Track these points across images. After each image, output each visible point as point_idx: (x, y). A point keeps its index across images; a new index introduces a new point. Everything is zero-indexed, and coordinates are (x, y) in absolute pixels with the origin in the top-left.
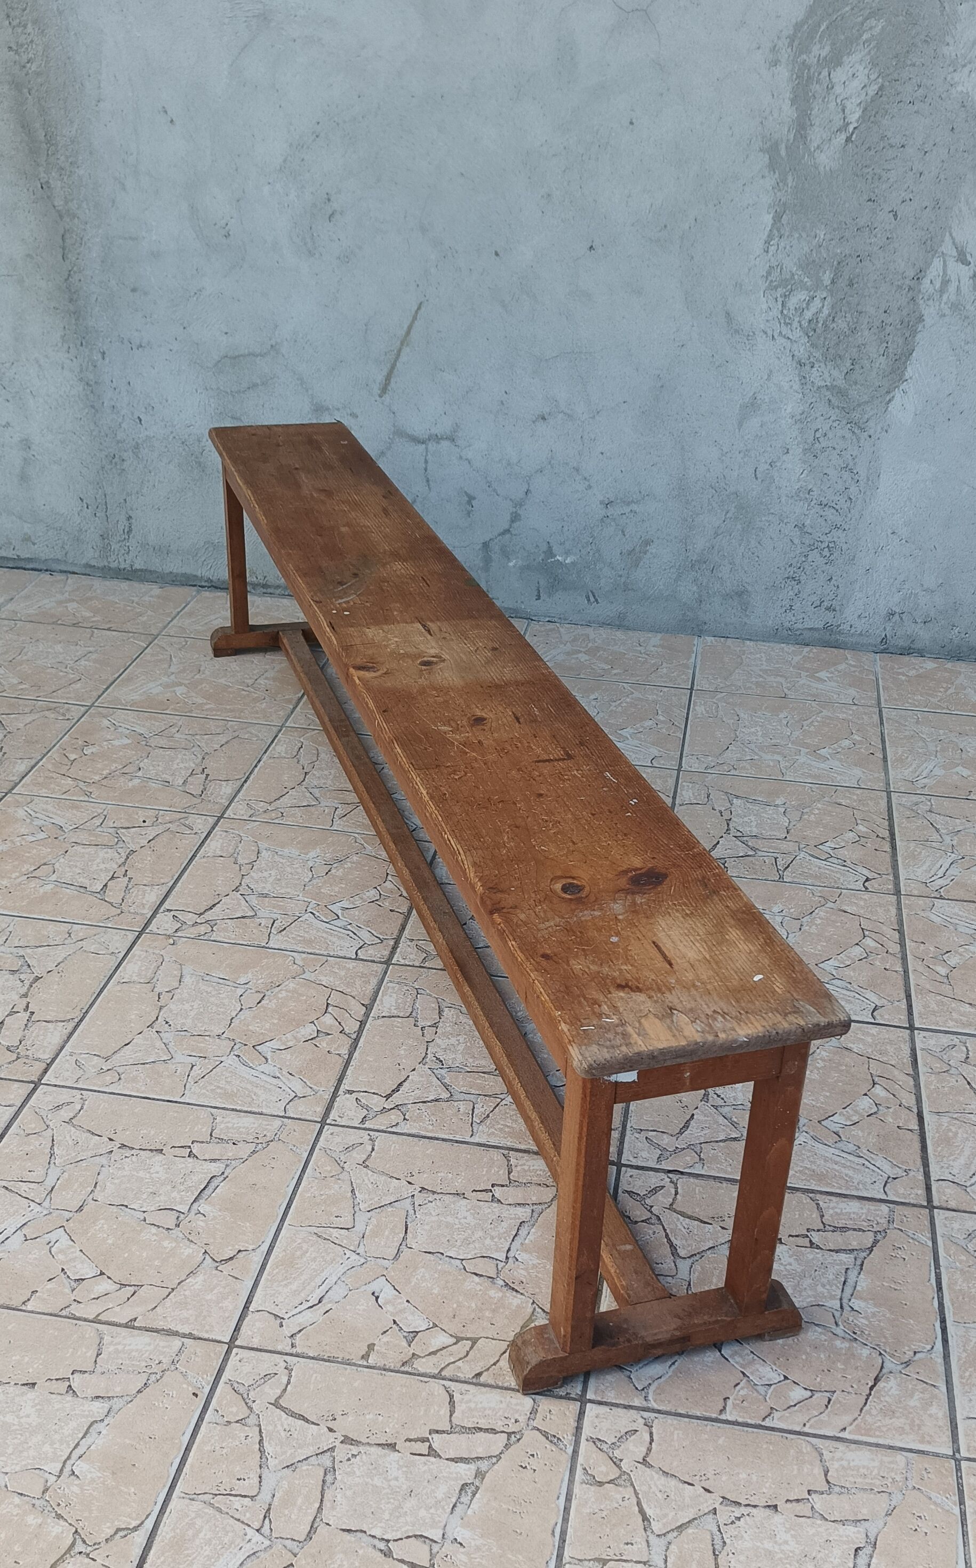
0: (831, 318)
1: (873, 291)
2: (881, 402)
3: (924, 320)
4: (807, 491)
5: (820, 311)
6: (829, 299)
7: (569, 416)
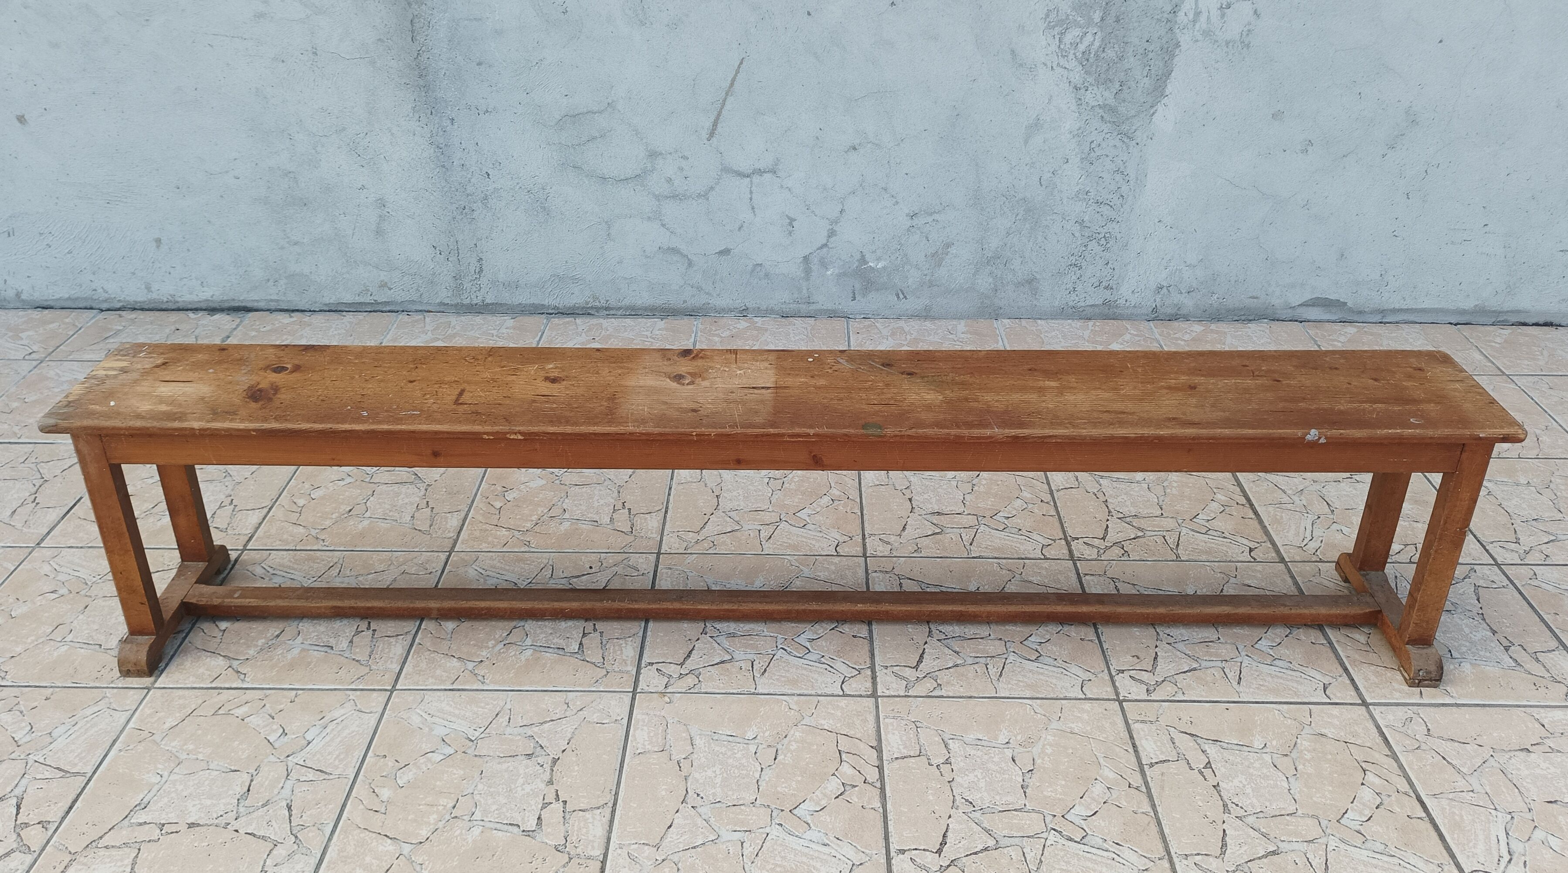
0: (1101, 50)
1: (1136, 24)
2: (1146, 115)
3: (1180, 46)
4: (1085, 193)
6: (1099, 34)
7: (877, 145)
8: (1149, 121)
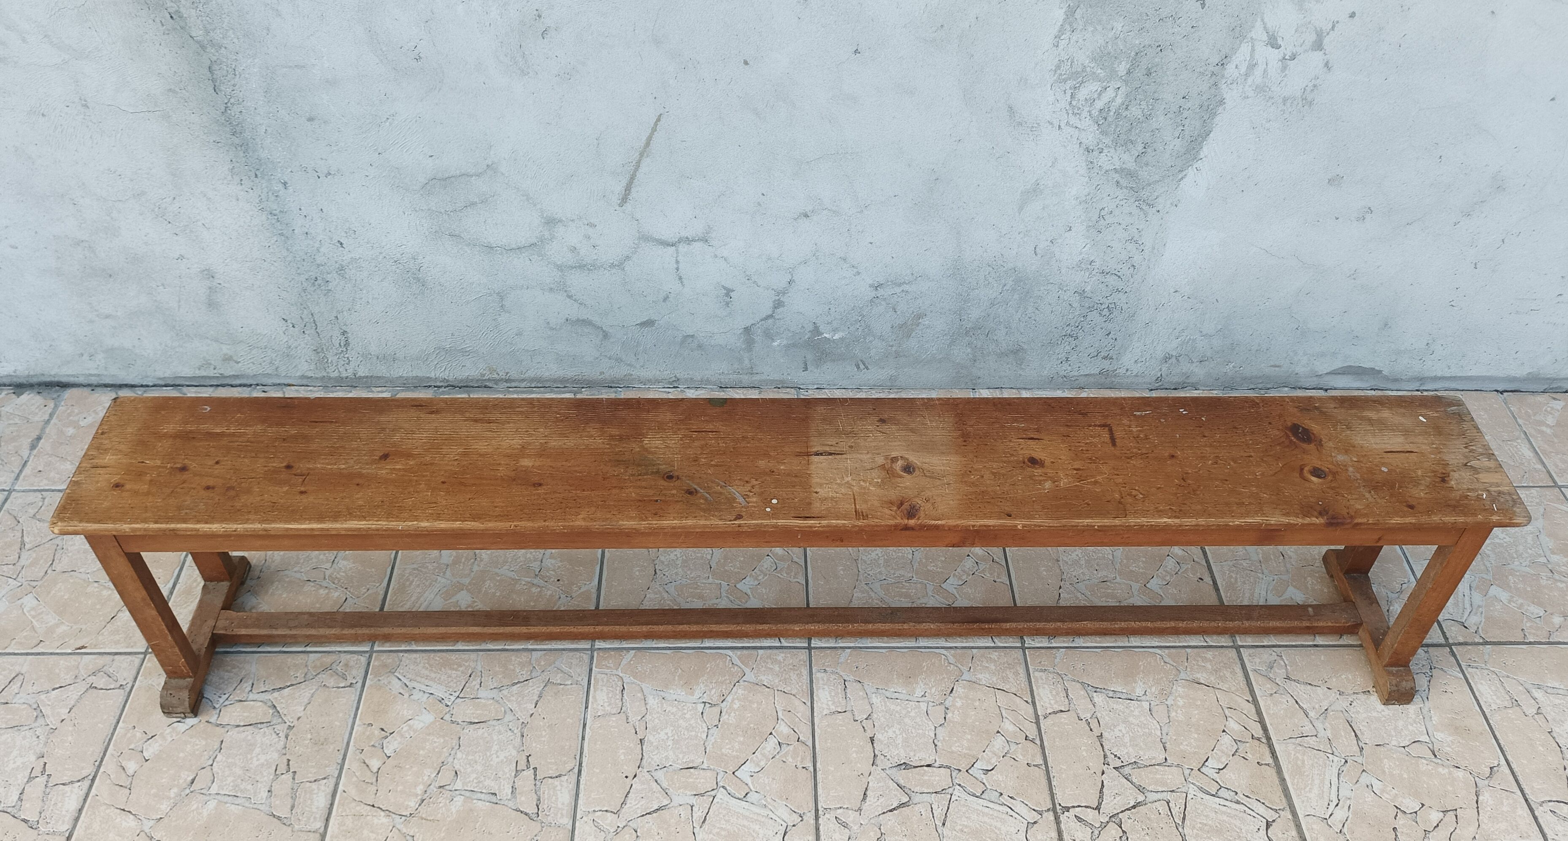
0: (1124, 106)
1: (1172, 78)
2: (1173, 180)
3: (1224, 103)
4: (1089, 263)
5: (1113, 100)
6: (1123, 89)
7: (834, 212)
8: (1174, 187)
